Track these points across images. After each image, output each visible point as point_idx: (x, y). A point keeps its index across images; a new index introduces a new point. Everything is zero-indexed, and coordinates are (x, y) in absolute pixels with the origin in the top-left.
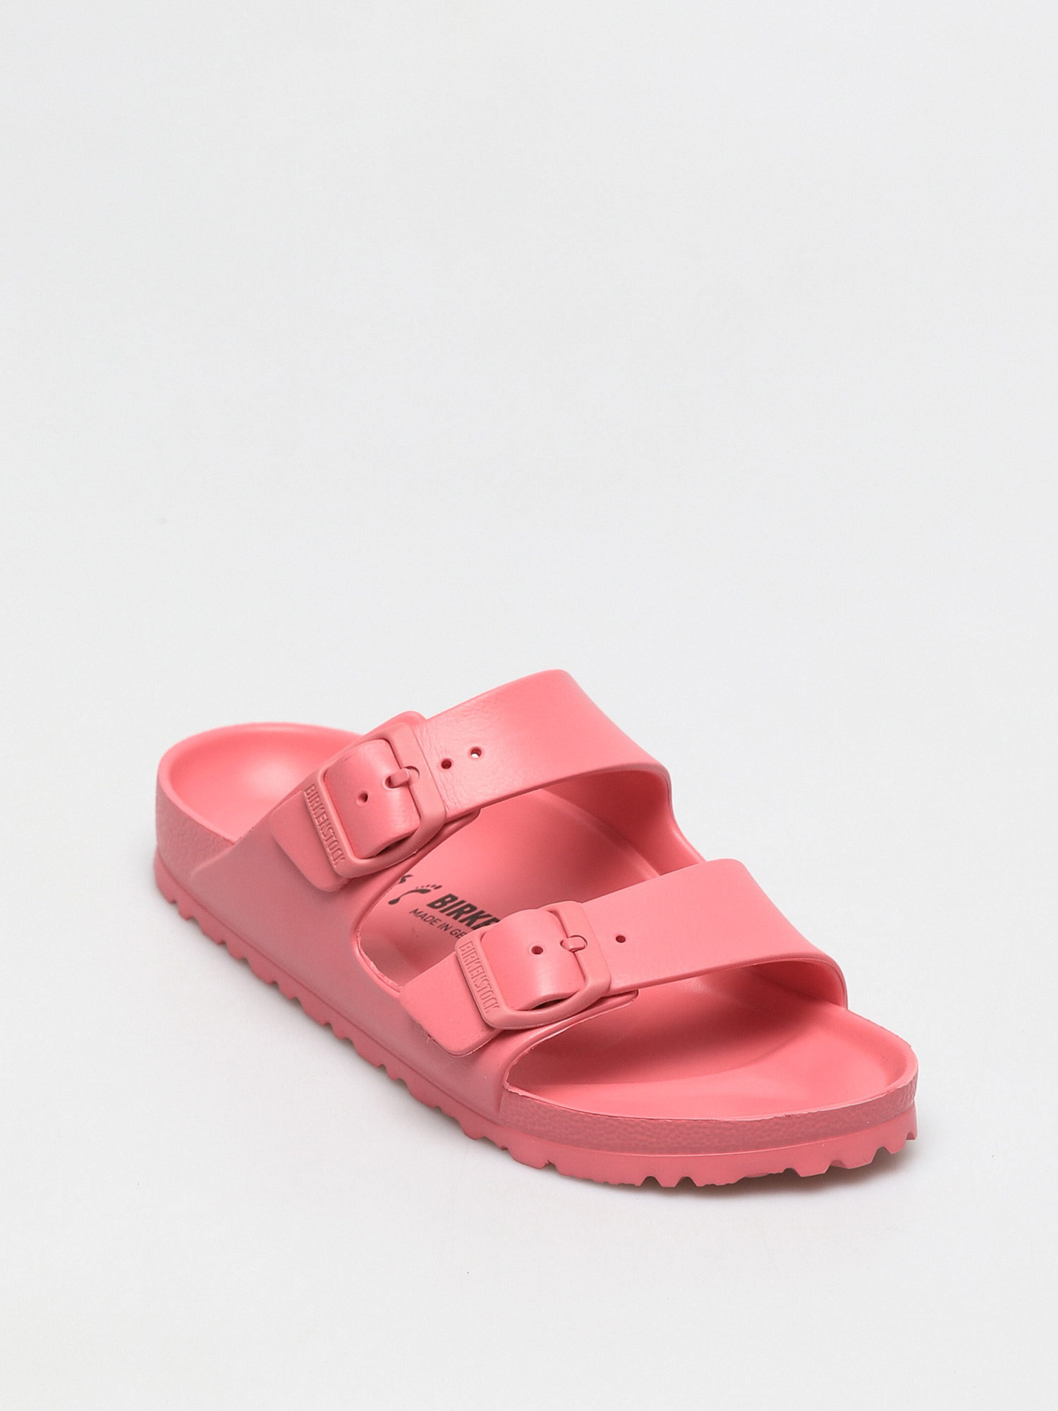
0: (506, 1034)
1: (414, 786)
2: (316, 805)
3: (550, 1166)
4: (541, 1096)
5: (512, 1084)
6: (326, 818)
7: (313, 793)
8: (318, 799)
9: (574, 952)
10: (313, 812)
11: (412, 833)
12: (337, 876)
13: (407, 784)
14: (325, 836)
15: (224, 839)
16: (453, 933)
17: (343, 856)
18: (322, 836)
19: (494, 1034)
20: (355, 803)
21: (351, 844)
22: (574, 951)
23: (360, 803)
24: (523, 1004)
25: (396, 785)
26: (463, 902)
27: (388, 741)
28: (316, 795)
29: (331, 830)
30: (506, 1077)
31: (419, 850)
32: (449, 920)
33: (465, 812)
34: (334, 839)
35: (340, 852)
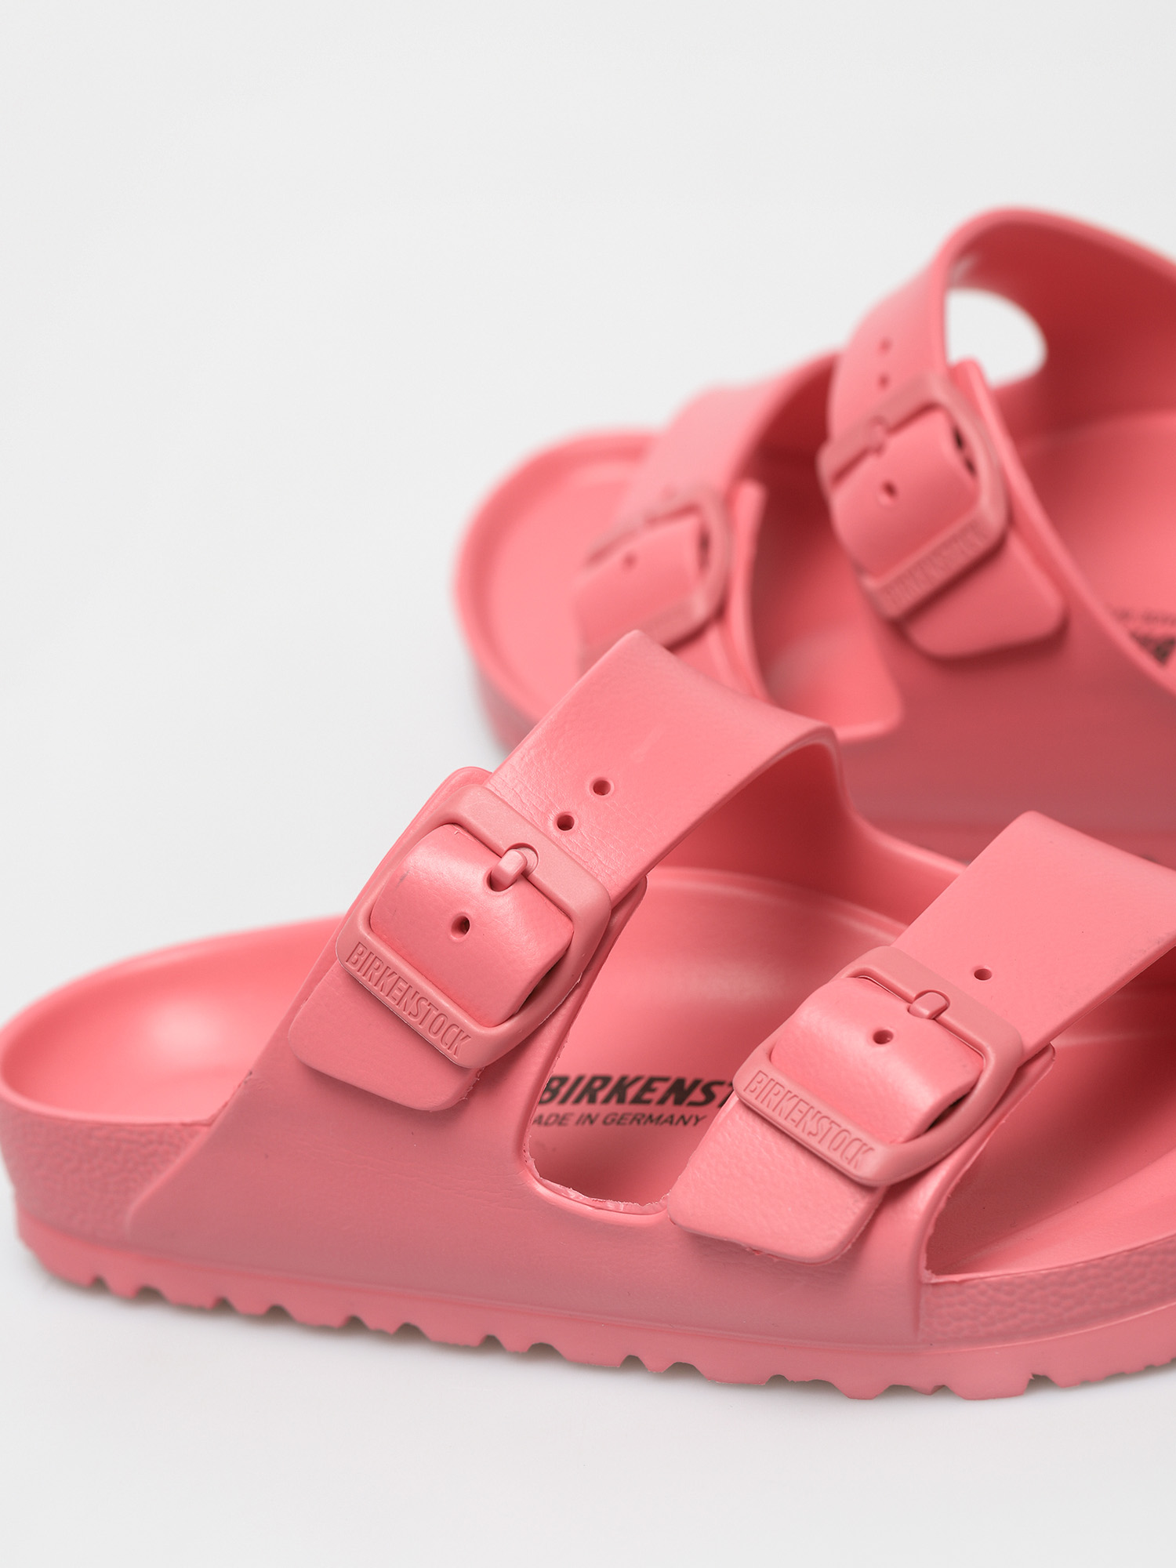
0: (896, 1190)
1: (537, 875)
2: (377, 974)
3: (1039, 1381)
4: (987, 1271)
5: (938, 1272)
6: (405, 987)
7: (363, 958)
8: (378, 963)
9: (934, 1019)
10: (376, 988)
11: (567, 949)
12: (460, 1069)
13: (525, 875)
14: (415, 1016)
15: (184, 1125)
16: (609, 1121)
17: (464, 1034)
18: (412, 1019)
19: (877, 1196)
20: (450, 939)
21: (466, 1011)
22: (935, 1017)
23: (456, 938)
24: (908, 1128)
25: (508, 882)
26: (579, 1079)
27: (455, 822)
28: (372, 958)
29: (423, 1002)
30: (923, 1263)
31: (585, 972)
32: (584, 1107)
33: (632, 883)
34: (435, 1013)
35: (456, 1030)
